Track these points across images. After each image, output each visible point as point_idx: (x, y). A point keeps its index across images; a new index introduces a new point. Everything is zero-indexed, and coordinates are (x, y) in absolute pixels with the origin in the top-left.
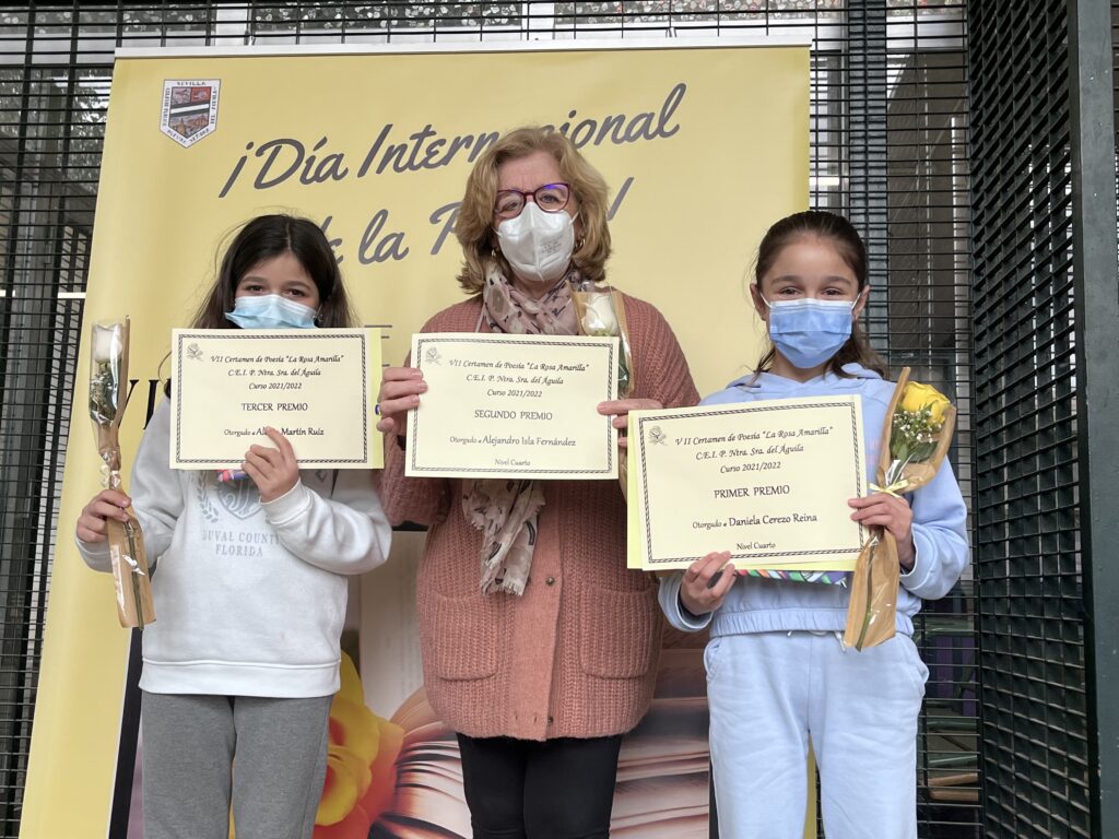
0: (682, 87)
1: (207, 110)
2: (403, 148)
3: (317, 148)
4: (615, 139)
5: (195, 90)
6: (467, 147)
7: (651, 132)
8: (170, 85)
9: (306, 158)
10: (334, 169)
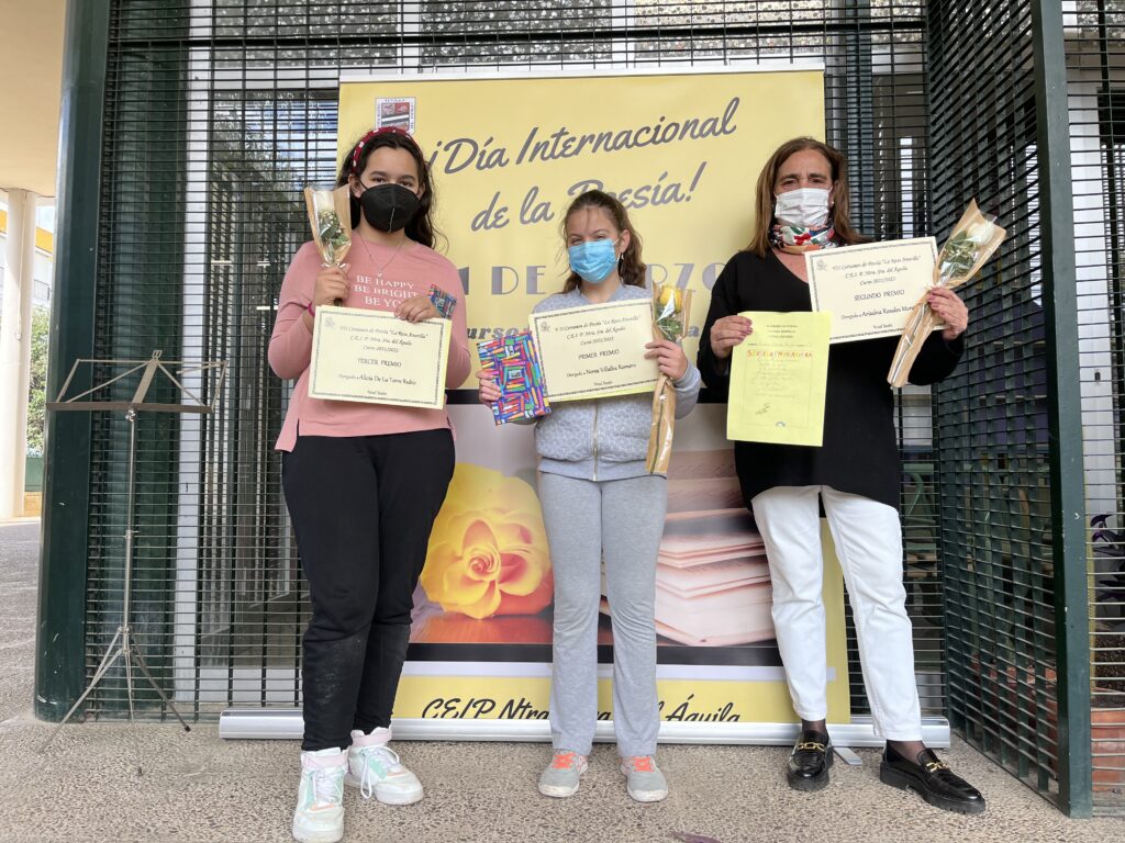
0: (737, 100)
1: (408, 119)
2: (547, 143)
3: (487, 144)
4: (692, 136)
5: (398, 105)
6: (591, 142)
7: (717, 130)
8: (380, 101)
9: (479, 152)
10: (499, 158)
